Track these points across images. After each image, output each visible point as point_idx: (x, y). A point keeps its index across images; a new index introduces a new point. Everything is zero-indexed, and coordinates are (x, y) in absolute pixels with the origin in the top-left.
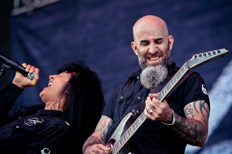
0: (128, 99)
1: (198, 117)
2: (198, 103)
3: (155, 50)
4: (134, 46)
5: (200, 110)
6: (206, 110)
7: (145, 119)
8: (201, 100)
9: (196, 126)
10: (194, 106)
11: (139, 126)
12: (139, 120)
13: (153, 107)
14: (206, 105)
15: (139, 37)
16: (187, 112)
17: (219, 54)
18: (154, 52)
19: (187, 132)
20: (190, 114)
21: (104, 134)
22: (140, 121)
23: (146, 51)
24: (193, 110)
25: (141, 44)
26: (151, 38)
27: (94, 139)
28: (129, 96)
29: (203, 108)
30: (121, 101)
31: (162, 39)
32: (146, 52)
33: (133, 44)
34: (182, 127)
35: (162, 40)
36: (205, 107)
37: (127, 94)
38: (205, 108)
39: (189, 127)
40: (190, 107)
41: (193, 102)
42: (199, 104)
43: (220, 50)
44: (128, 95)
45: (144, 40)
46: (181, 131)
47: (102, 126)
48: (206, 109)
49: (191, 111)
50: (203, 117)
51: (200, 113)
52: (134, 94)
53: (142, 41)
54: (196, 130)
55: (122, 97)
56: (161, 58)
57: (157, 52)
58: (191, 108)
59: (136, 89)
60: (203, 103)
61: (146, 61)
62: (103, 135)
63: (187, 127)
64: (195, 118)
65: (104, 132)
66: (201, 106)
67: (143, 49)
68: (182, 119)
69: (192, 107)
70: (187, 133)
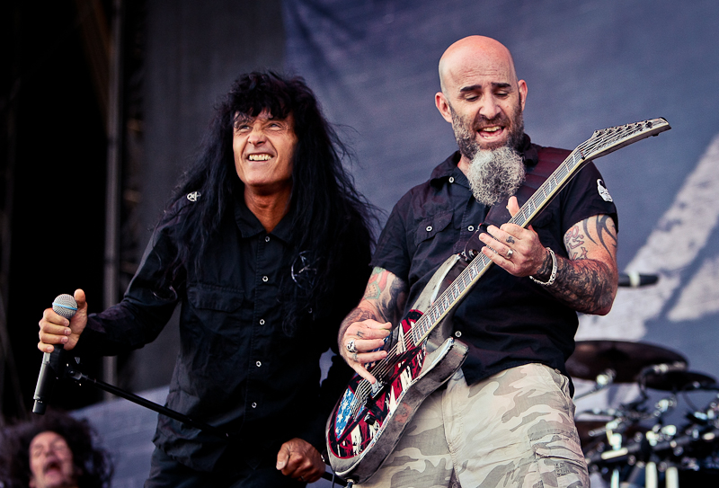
0: (445, 230)
1: (597, 253)
2: (592, 222)
3: (495, 109)
4: (442, 102)
5: (597, 236)
6: (609, 233)
7: (485, 267)
8: (598, 214)
9: (595, 275)
10: (585, 228)
11: (473, 282)
12: (473, 268)
13: (508, 241)
14: (609, 222)
15: (457, 80)
16: (571, 241)
17: (649, 129)
18: (494, 115)
19: (580, 288)
20: (578, 246)
21: (384, 305)
22: (475, 272)
23: (475, 114)
24: (583, 237)
25: (462, 97)
26: (485, 80)
27: (360, 316)
28: (446, 224)
29: (603, 231)
30: (430, 236)
31: (509, 85)
32: (474, 117)
33: (438, 97)
34: (569, 279)
35: (507, 89)
36: (608, 227)
37: (443, 219)
38: (607, 230)
39: (583, 278)
40: (577, 231)
41: (582, 222)
42: (595, 223)
43: (651, 121)
44: (443, 221)
45: (470, 85)
46: (567, 287)
47: (378, 289)
48: (610, 231)
49: (579, 239)
50: (606, 252)
51: (599, 243)
52: (456, 218)
53: (466, 90)
54: (597, 283)
55: (429, 229)
56: (505, 130)
57: (498, 116)
58: (580, 233)
59: (461, 205)
60: (604, 220)
61: (475, 136)
62: (381, 308)
63: (578, 278)
64: (591, 256)
65: (384, 301)
66: (600, 226)
67: (468, 110)
68: (565, 263)
69: (582, 232)
70: (579, 291)
